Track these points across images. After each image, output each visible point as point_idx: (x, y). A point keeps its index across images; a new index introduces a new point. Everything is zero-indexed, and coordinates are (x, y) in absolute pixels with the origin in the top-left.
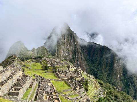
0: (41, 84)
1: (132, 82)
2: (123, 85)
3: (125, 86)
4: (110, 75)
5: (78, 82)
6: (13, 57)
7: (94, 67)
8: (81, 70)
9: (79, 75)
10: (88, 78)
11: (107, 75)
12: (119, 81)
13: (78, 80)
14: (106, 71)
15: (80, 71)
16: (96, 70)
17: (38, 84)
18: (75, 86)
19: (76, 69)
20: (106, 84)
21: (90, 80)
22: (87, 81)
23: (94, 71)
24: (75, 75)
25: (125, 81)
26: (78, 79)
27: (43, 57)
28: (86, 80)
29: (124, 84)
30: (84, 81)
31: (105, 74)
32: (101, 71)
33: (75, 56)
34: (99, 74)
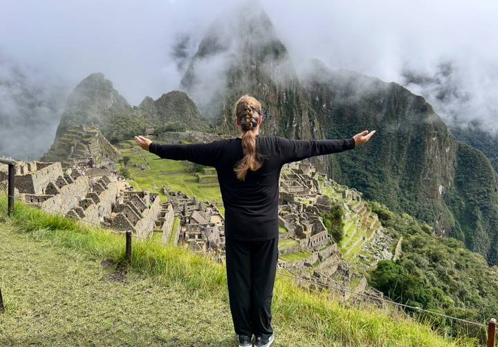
0: (190, 218)
1: (485, 209)
2: (453, 220)
3: (460, 220)
4: (410, 185)
5: (308, 210)
6: (85, 129)
7: (354, 159)
8: (314, 170)
9: (310, 187)
10: (339, 197)
11: (401, 187)
12: (441, 205)
13: (308, 205)
14: (398, 174)
15: (313, 174)
16: (363, 171)
17: (179, 221)
18: (298, 223)
19: (297, 168)
20: (401, 215)
21: (345, 205)
22: (337, 208)
23: (354, 172)
24: (298, 190)
25: (461, 205)
26: (307, 201)
27: (182, 130)
28: (333, 204)
29: (456, 216)
30: (326, 209)
31: (394, 182)
32: (380, 172)
33: (291, 124)
34: (372, 184)
